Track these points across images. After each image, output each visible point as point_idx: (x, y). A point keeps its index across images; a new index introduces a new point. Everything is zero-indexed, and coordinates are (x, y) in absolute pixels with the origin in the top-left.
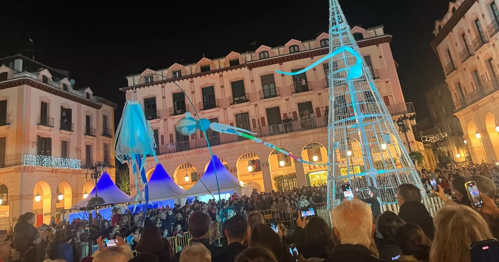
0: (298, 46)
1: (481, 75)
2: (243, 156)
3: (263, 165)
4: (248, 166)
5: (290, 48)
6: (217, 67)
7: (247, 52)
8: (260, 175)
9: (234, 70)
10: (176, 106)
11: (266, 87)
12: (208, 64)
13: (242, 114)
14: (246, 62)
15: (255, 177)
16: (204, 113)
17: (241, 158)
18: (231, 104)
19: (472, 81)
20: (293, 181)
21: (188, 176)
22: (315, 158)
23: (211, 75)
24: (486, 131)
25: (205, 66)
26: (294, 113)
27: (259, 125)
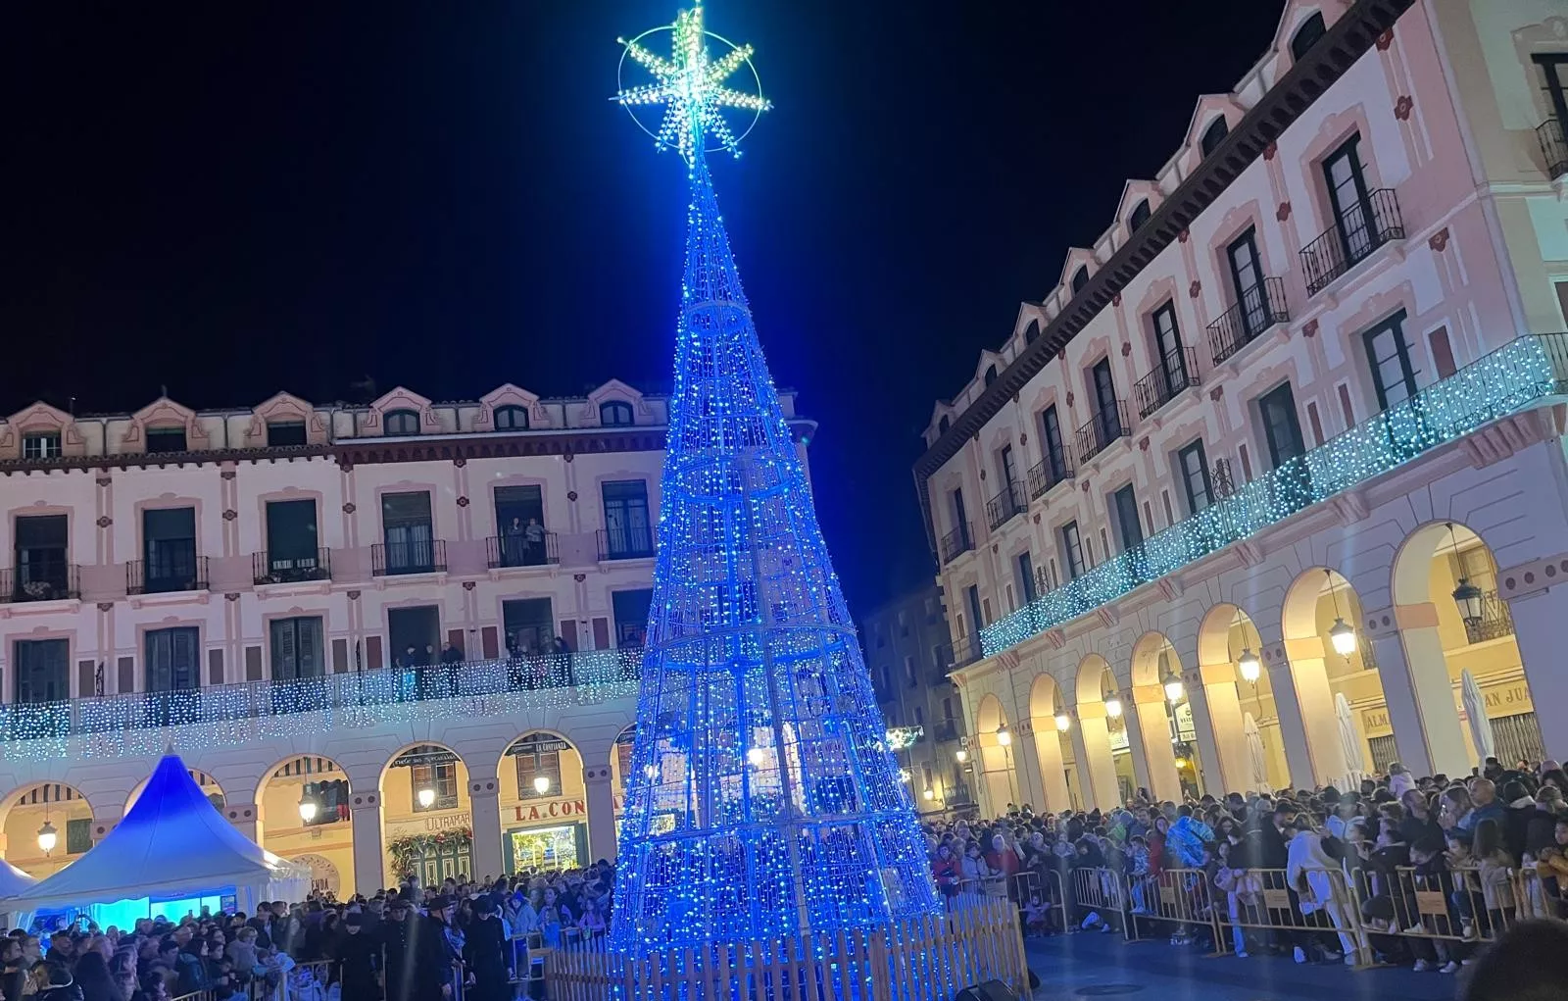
0: (525, 411)
1: (1039, 568)
2: (287, 766)
3: (358, 801)
4: (300, 803)
5: (496, 412)
6: (218, 443)
7: (340, 404)
8: (342, 833)
9: (282, 462)
10: (26, 569)
11: (399, 535)
12: (180, 425)
13: (296, 620)
14: (333, 437)
15: (322, 841)
16: (141, 605)
17: (276, 775)
18: (257, 582)
19: (1011, 582)
20: (455, 857)
21: (53, 831)
22: (542, 784)
23: (190, 466)
24: (1029, 726)
25: (166, 429)
26: (489, 634)
27: (359, 663)
